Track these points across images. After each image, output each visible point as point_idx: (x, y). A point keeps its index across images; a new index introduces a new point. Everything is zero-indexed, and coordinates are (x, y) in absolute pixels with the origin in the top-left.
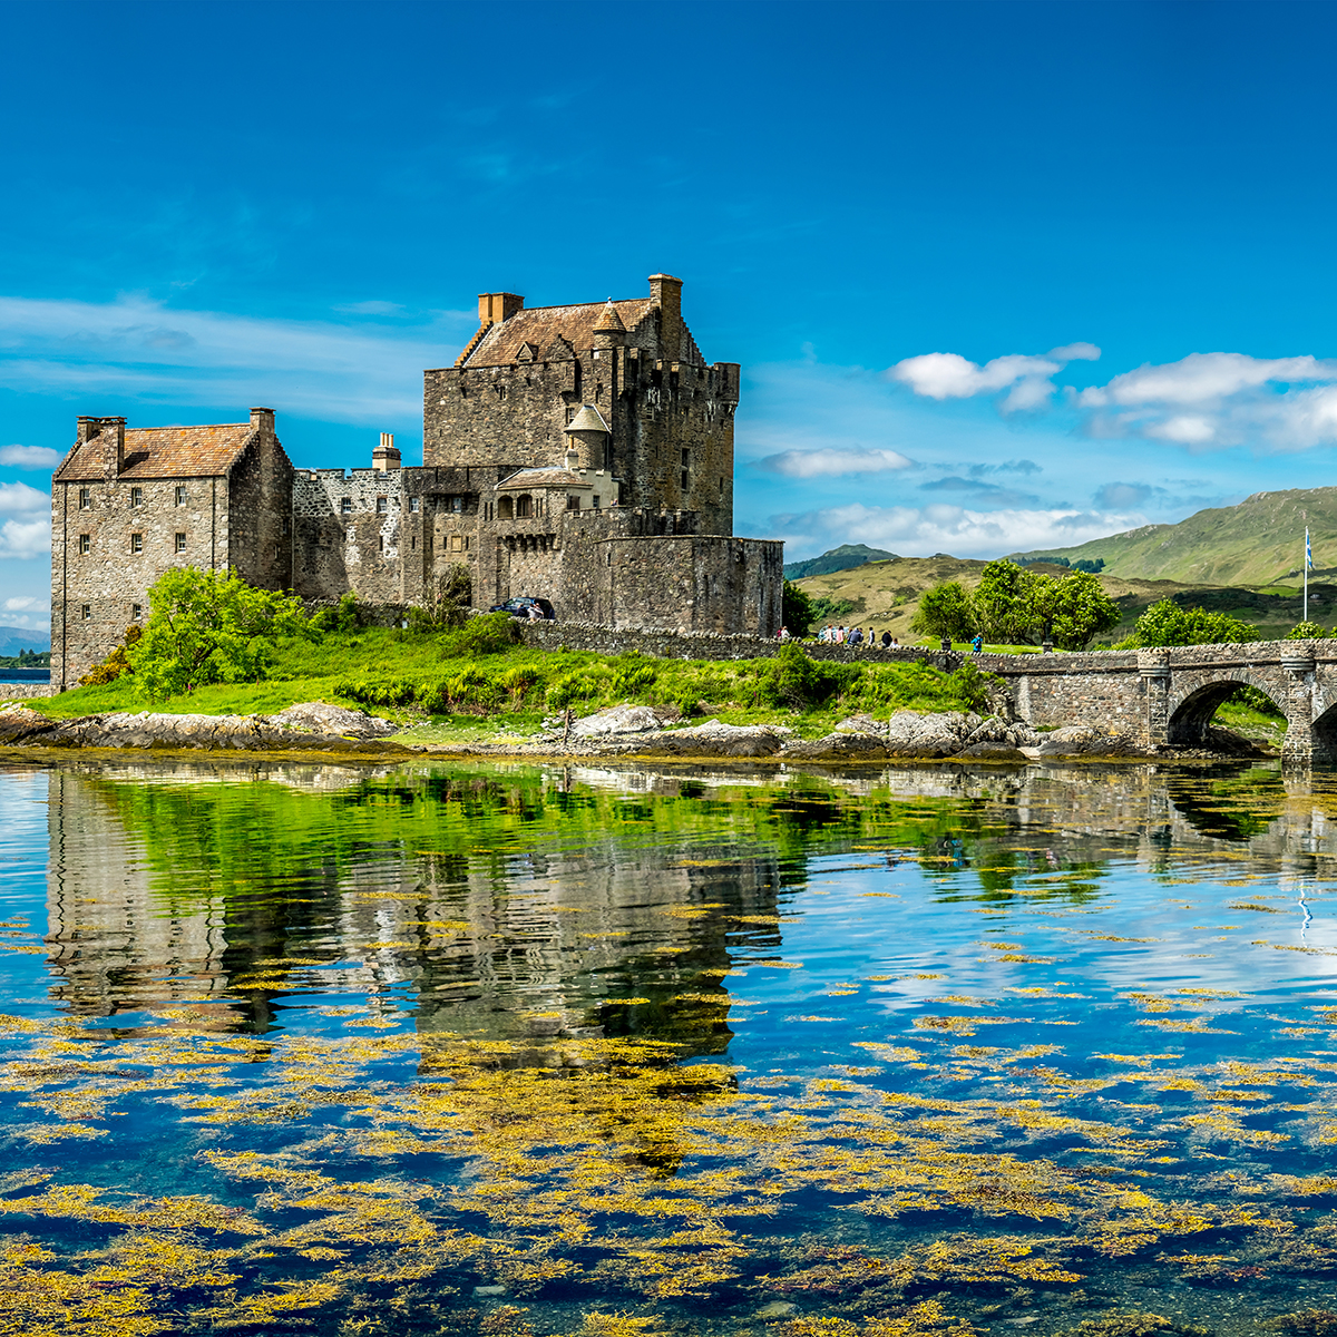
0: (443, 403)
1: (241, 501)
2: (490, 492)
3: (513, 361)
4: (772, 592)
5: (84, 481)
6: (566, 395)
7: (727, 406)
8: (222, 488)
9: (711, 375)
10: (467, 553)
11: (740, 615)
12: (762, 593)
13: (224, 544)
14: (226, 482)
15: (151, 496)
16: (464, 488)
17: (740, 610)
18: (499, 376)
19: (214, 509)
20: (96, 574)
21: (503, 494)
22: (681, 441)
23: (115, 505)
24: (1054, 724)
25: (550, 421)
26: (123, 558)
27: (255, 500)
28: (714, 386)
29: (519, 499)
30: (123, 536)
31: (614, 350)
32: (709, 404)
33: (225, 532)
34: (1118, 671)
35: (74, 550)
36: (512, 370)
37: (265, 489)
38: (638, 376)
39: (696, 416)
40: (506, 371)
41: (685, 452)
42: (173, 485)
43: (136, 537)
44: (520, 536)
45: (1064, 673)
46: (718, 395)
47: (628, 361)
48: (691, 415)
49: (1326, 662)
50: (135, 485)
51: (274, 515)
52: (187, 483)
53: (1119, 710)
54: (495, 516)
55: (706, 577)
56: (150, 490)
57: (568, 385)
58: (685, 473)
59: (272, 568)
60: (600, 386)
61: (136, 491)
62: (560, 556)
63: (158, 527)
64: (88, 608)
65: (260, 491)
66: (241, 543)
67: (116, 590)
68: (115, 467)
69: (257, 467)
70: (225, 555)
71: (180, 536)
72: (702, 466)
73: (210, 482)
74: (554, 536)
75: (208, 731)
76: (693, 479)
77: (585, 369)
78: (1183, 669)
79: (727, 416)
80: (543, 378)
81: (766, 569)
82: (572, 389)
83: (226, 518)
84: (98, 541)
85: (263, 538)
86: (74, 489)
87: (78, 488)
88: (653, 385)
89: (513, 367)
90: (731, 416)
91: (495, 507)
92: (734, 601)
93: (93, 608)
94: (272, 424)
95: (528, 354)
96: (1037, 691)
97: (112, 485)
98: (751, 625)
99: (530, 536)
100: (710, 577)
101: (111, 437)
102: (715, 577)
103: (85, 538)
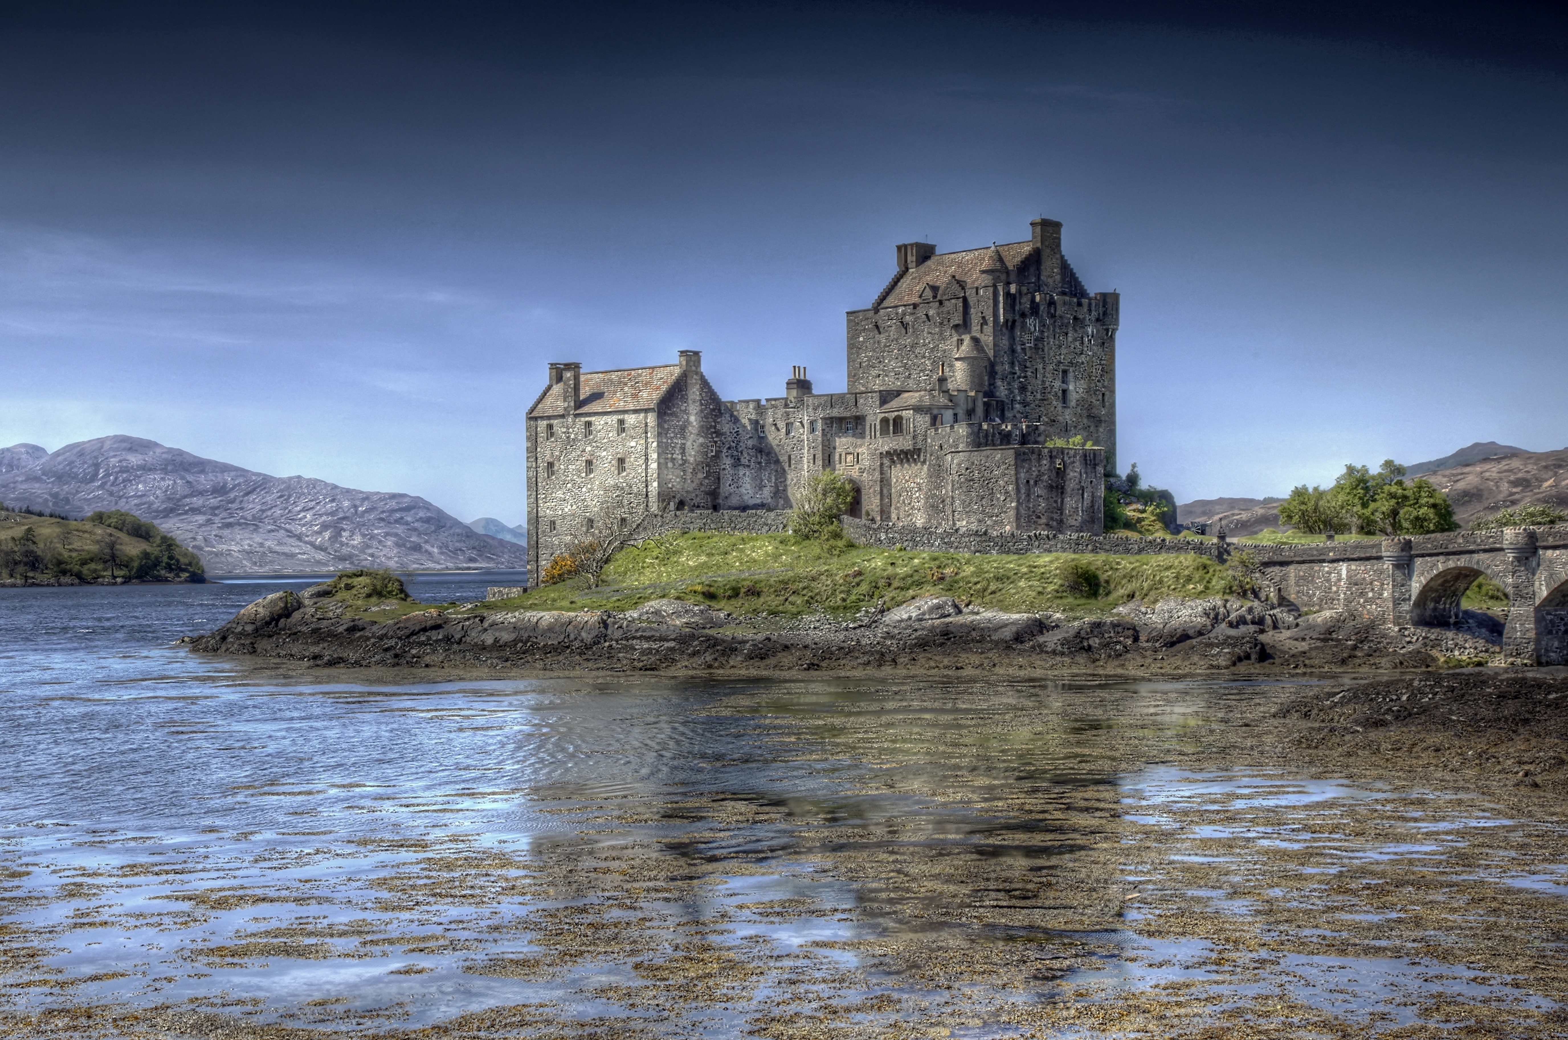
0: (861, 339)
1: (668, 429)
2: (874, 414)
3: (916, 300)
4: (1093, 493)
5: (549, 418)
6: (956, 327)
7: (1107, 330)
8: (651, 419)
9: (1090, 304)
10: (857, 467)
11: (1061, 514)
12: (1083, 495)
13: (654, 466)
14: (655, 414)
15: (600, 427)
16: (854, 412)
17: (1061, 510)
18: (904, 314)
19: (647, 437)
20: (560, 494)
21: (883, 415)
22: (1060, 362)
23: (572, 436)
24: (1317, 608)
25: (945, 351)
26: (579, 480)
27: (683, 429)
28: (1093, 313)
29: (894, 420)
30: (579, 463)
31: (995, 286)
32: (1090, 330)
33: (655, 456)
34: (1368, 559)
35: (543, 474)
36: (915, 308)
37: (692, 418)
38: (1017, 308)
39: (1075, 340)
40: (910, 310)
41: (1065, 372)
42: (615, 418)
43: (589, 463)
44: (895, 451)
45: (1324, 561)
46: (1098, 320)
47: (1008, 295)
48: (1070, 339)
49: (1546, 548)
50: (587, 419)
51: (701, 440)
52: (626, 416)
53: (1370, 595)
54: (878, 434)
55: (1028, 482)
56: (599, 422)
57: (957, 319)
58: (1064, 392)
59: (701, 484)
60: (983, 318)
61: (589, 424)
62: (925, 467)
63: (604, 453)
64: (554, 523)
65: (687, 420)
66: (670, 465)
67: (574, 507)
68: (572, 404)
69: (684, 399)
70: (655, 475)
71: (621, 461)
72: (1082, 385)
73: (642, 415)
74: (920, 449)
75: (562, 625)
76: (1073, 397)
77: (971, 304)
78: (1423, 556)
79: (1107, 340)
80: (938, 314)
81: (1086, 473)
82: (961, 322)
83: (655, 444)
84: (560, 467)
85: (692, 459)
86: (543, 424)
87: (545, 422)
88: (1032, 314)
89: (915, 306)
90: (1112, 338)
91: (878, 427)
92: (1056, 502)
93: (558, 522)
94: (698, 363)
95: (928, 294)
96: (1302, 578)
97: (570, 420)
98: (1074, 523)
99: (902, 451)
100: (1032, 482)
101: (569, 379)
102: (1036, 482)
103: (551, 465)
